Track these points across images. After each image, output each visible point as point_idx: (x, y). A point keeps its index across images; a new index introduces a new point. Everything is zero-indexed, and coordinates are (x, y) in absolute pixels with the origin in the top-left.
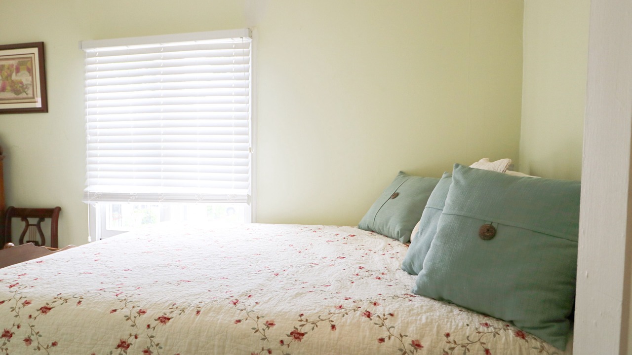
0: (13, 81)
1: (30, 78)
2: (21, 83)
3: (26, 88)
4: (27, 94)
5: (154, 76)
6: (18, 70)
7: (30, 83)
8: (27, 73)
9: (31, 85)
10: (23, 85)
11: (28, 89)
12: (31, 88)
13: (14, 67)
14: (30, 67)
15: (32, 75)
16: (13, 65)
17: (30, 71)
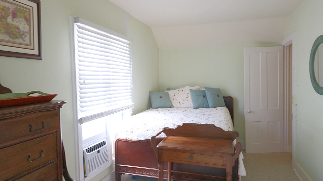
0: (8, 24)
1: (28, 27)
2: (18, 29)
3: (23, 35)
4: (24, 41)
5: (107, 50)
6: (14, 16)
7: (27, 31)
8: (24, 21)
9: (28, 33)
10: (20, 31)
11: (25, 36)
12: (28, 36)
13: (11, 11)
14: (28, 17)
15: (29, 25)
16: (9, 9)
17: (27, 20)
